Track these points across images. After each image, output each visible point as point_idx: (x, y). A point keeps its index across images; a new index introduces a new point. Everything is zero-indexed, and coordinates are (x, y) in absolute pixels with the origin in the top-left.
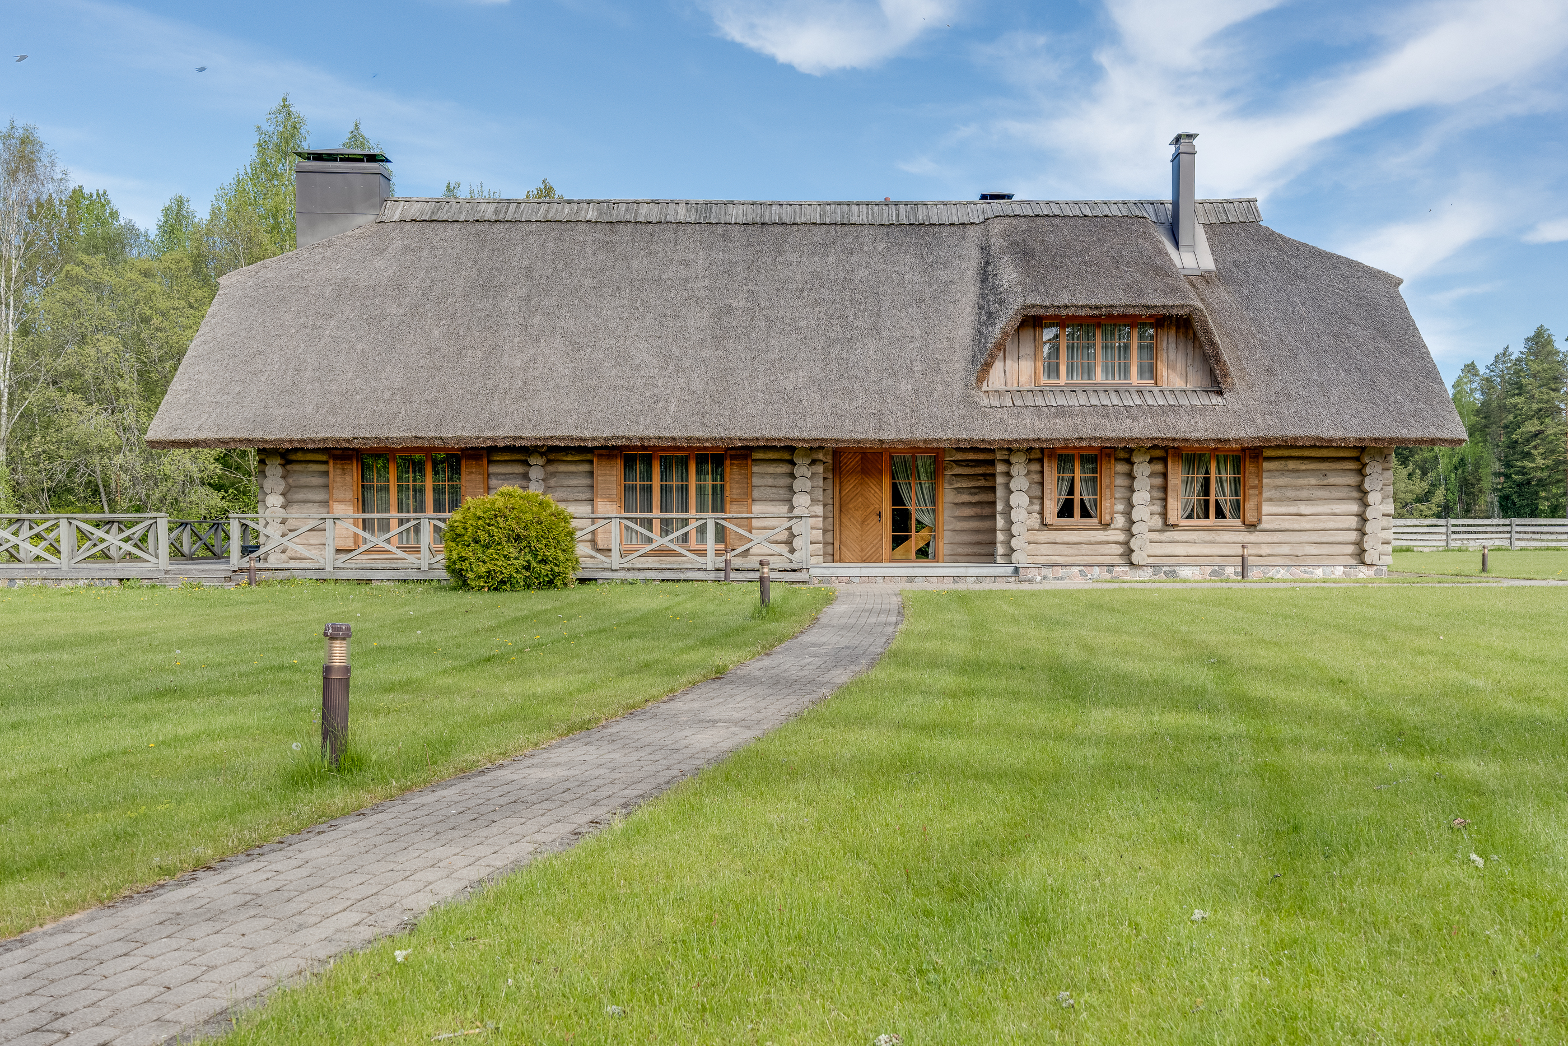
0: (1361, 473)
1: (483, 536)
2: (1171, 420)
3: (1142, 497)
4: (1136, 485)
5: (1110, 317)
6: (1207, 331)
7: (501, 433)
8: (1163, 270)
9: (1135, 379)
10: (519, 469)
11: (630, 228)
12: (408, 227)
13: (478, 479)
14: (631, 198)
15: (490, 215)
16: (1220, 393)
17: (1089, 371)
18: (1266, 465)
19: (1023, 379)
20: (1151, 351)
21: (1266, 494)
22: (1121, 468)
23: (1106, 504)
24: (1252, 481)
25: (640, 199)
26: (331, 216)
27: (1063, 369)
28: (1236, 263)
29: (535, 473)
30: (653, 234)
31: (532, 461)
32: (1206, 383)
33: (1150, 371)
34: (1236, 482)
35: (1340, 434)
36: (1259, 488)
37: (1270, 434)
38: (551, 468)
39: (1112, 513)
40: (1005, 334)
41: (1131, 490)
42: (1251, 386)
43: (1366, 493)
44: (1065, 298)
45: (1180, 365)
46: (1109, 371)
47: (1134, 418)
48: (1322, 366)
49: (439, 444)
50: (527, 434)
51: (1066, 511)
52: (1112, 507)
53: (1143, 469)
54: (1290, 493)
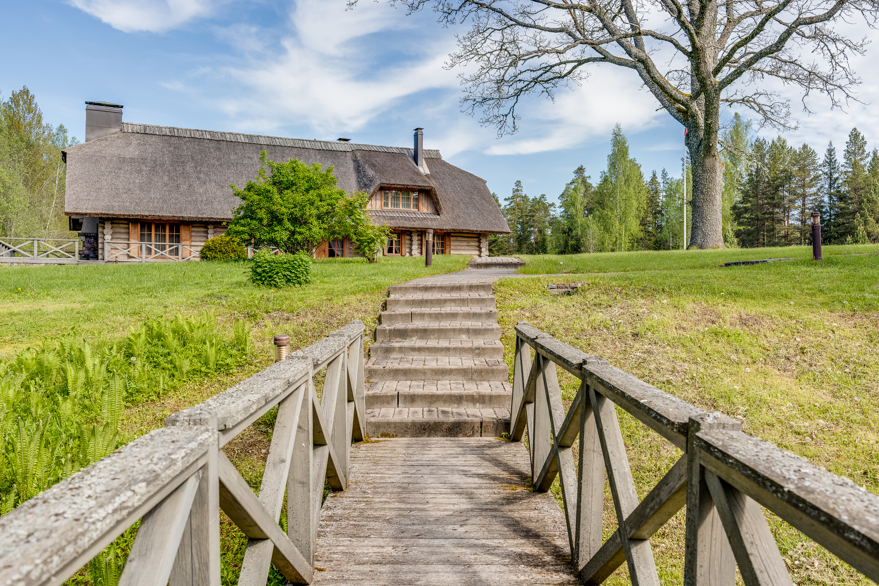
0: (479, 242)
1: (224, 250)
2: (426, 222)
3: (415, 247)
4: (413, 243)
5: (407, 188)
6: (436, 195)
7: (205, 216)
8: (418, 174)
9: (412, 209)
10: (203, 229)
11: (225, 143)
12: (136, 135)
13: (188, 232)
14: (222, 131)
15: (168, 134)
16: (439, 215)
17: (398, 205)
18: (452, 238)
19: (378, 207)
20: (417, 200)
21: (452, 248)
22: (408, 237)
23: (403, 249)
24: (448, 243)
25: (225, 131)
26: (101, 128)
27: (390, 204)
28: (436, 172)
29: (210, 231)
30: (234, 146)
31: (209, 227)
32: (434, 211)
33: (417, 207)
34: (442, 244)
35: (475, 229)
36: (450, 245)
37: (456, 228)
38: (215, 230)
39: (405, 252)
40: (374, 192)
41: (411, 245)
42: (448, 213)
43: (481, 248)
44: (393, 182)
45: (426, 205)
46: (403, 206)
47: (414, 221)
48: (467, 207)
49: (182, 219)
50: (215, 217)
51: (390, 251)
52: (405, 250)
53: (415, 238)
54: (459, 248)
